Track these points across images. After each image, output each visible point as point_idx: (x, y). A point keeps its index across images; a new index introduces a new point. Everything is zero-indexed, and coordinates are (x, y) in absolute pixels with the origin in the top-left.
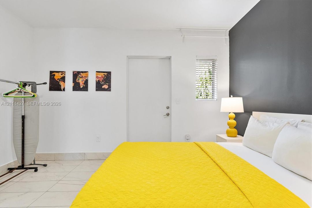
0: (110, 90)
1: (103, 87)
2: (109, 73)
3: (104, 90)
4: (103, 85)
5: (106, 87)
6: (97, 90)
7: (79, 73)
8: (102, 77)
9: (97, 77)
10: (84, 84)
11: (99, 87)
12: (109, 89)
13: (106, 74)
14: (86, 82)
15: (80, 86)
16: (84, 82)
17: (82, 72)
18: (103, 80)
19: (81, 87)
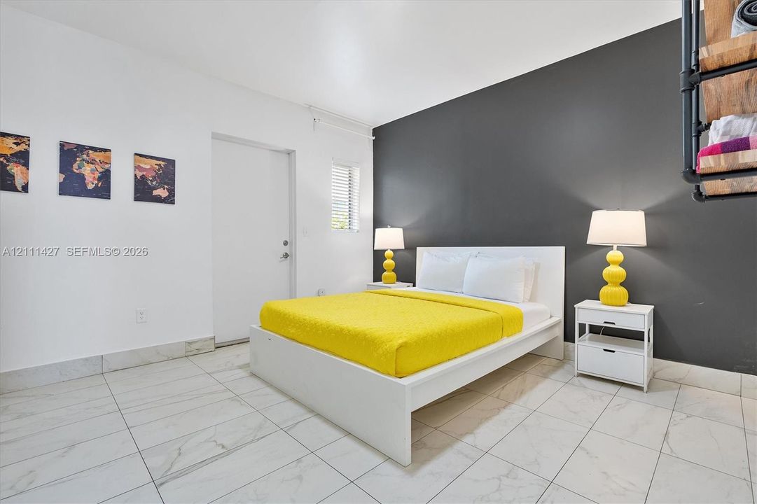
0: (173, 202)
1: (155, 193)
2: (171, 163)
3: (158, 200)
4: (155, 189)
5: (162, 193)
6: (136, 199)
7: (82, 149)
8: (152, 169)
9: (137, 167)
10: (99, 179)
11: (143, 192)
12: (170, 200)
13: (162, 163)
14: (106, 176)
15: (85, 185)
16: (97, 175)
17: (95, 149)
18: (154, 178)
19: (90, 187)
